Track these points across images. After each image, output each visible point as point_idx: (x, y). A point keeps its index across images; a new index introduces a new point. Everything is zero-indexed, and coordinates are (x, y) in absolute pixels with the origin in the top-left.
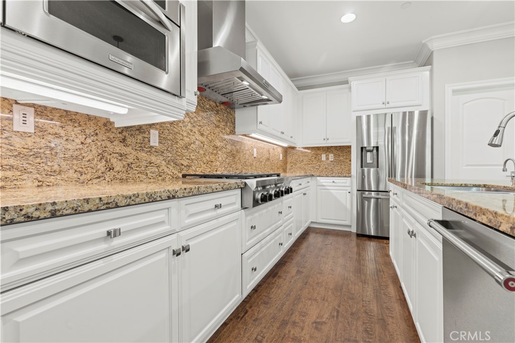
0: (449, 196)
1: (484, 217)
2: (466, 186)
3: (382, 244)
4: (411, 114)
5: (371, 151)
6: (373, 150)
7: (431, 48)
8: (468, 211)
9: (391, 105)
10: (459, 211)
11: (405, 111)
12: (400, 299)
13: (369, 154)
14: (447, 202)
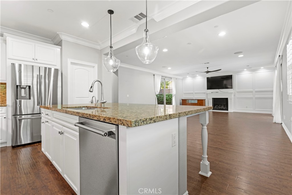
0: (82, 112)
1: (96, 118)
2: (80, 107)
3: (34, 147)
4: (50, 69)
5: (25, 88)
6: (26, 88)
7: (61, 38)
8: (90, 117)
9: (38, 61)
10: (87, 117)
11: (46, 67)
12: (52, 171)
13: (23, 90)
14: (82, 115)
